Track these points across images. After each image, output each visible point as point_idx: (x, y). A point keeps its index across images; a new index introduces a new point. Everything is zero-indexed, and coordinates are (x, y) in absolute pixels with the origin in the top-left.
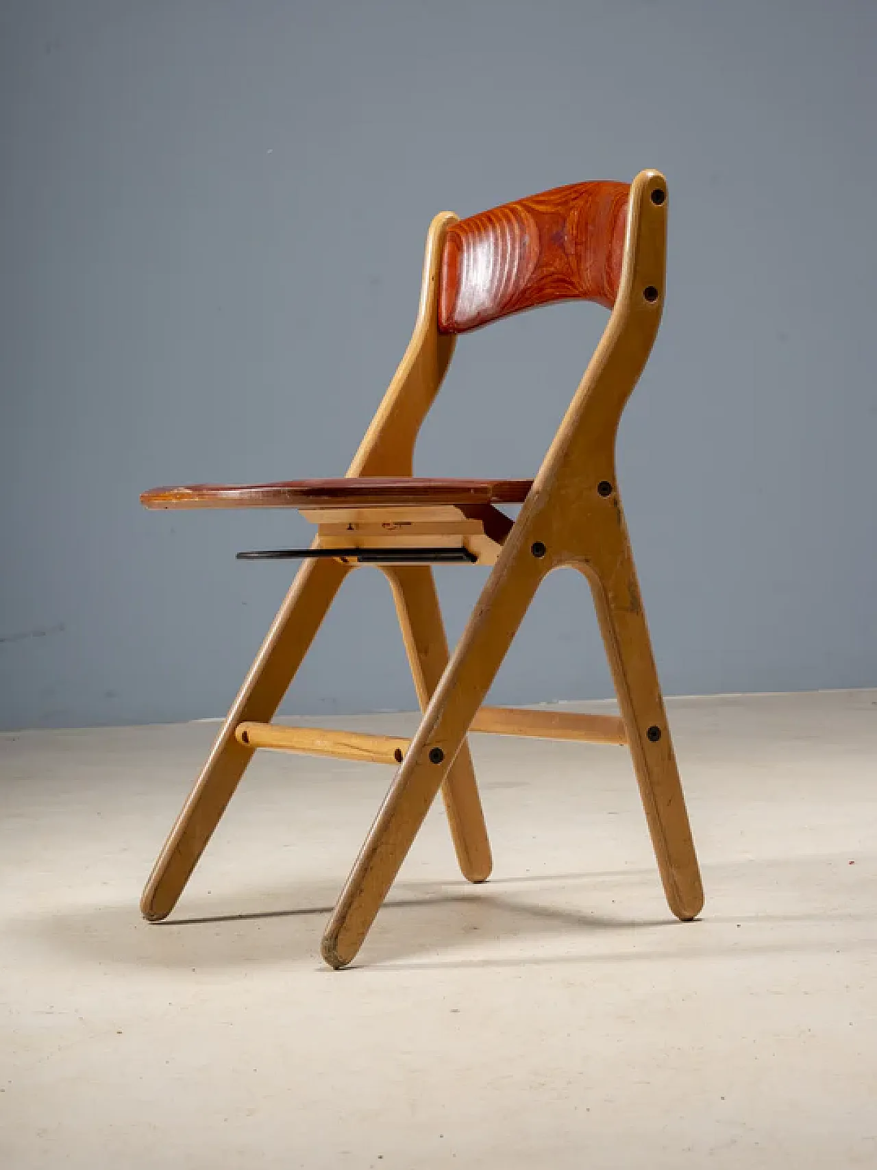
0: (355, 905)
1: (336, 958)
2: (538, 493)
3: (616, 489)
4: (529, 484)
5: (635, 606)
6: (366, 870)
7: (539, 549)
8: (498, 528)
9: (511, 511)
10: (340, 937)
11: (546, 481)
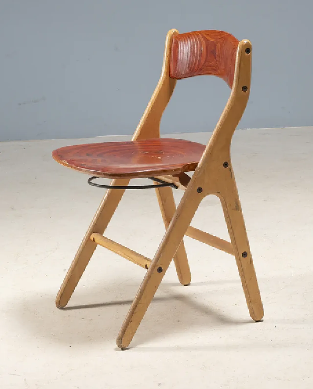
0: (129, 326)
1: (122, 346)
2: (199, 168)
3: (230, 164)
4: (197, 164)
5: (238, 207)
6: (133, 313)
7: (200, 190)
8: (185, 180)
9: (190, 174)
10: (123, 339)
11: (203, 164)
